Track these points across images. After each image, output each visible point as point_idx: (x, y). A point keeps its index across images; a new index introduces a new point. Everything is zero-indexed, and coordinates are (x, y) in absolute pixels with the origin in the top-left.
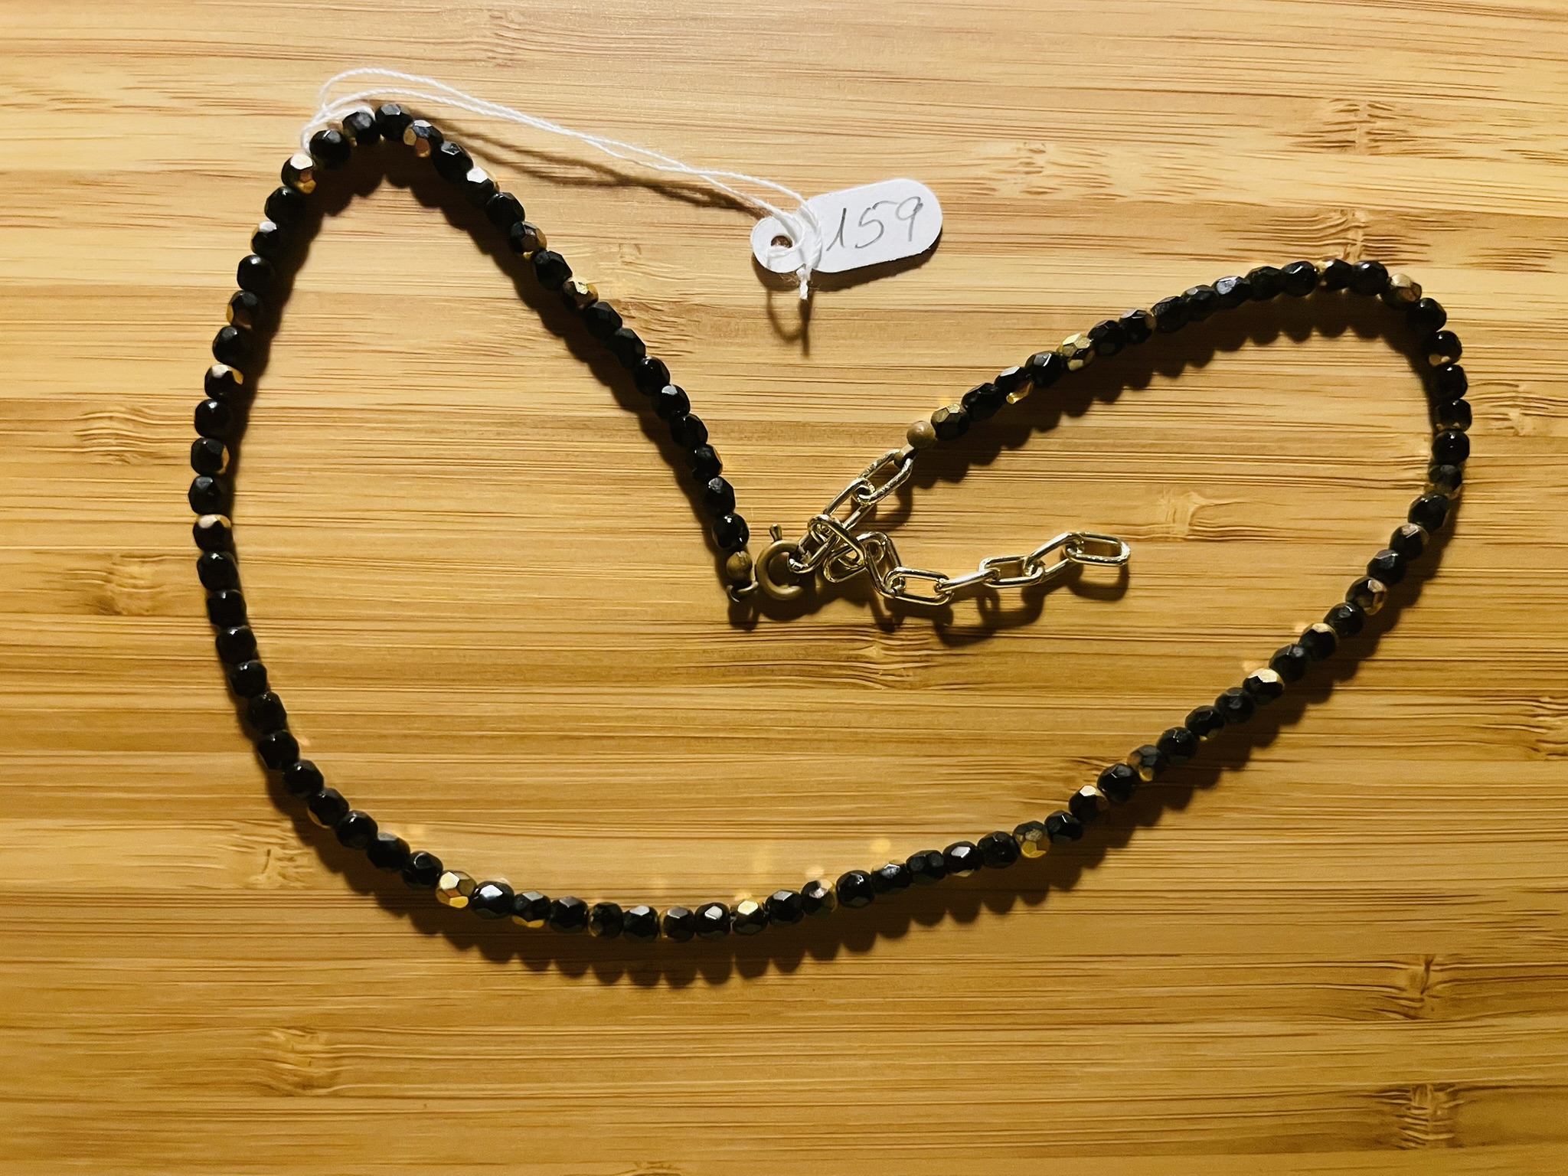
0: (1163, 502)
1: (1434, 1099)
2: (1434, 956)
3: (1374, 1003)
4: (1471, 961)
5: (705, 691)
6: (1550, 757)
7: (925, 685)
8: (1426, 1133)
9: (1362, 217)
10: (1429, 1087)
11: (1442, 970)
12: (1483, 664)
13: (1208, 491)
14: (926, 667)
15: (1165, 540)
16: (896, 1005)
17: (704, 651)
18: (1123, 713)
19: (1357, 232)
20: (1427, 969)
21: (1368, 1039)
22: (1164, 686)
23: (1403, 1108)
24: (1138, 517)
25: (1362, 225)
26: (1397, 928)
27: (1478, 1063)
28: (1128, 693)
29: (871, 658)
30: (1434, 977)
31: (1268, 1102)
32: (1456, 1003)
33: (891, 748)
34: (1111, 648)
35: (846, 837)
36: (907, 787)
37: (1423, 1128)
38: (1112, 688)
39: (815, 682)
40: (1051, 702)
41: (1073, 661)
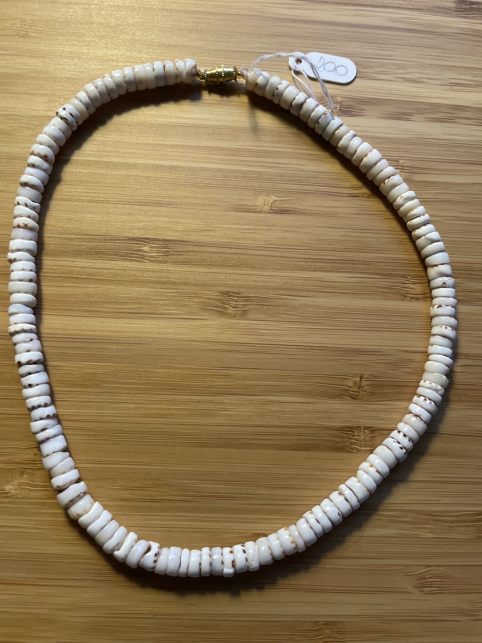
0: (260, 198)
1: (364, 432)
2: (364, 375)
3: (339, 392)
4: (379, 378)
5: (78, 260)
6: (412, 300)
7: (166, 262)
8: (361, 446)
9: (339, 99)
10: (362, 427)
11: (367, 381)
12: (384, 263)
13: (278, 195)
14: (166, 255)
15: (261, 212)
16: (146, 384)
17: (79, 245)
18: (242, 276)
19: (337, 105)
20: (361, 380)
21: (337, 406)
22: (258, 266)
23: (351, 436)
24: (250, 204)
25: (339, 102)
26: (348, 363)
27: (383, 419)
28: (244, 268)
29: (145, 251)
30: (364, 383)
31: (295, 429)
32: (373, 394)
33: (151, 285)
34: (238, 251)
35: (131, 318)
36: (156, 300)
37: (359, 444)
38: (238, 266)
39: (122, 259)
40: (214, 270)
41: (223, 255)
